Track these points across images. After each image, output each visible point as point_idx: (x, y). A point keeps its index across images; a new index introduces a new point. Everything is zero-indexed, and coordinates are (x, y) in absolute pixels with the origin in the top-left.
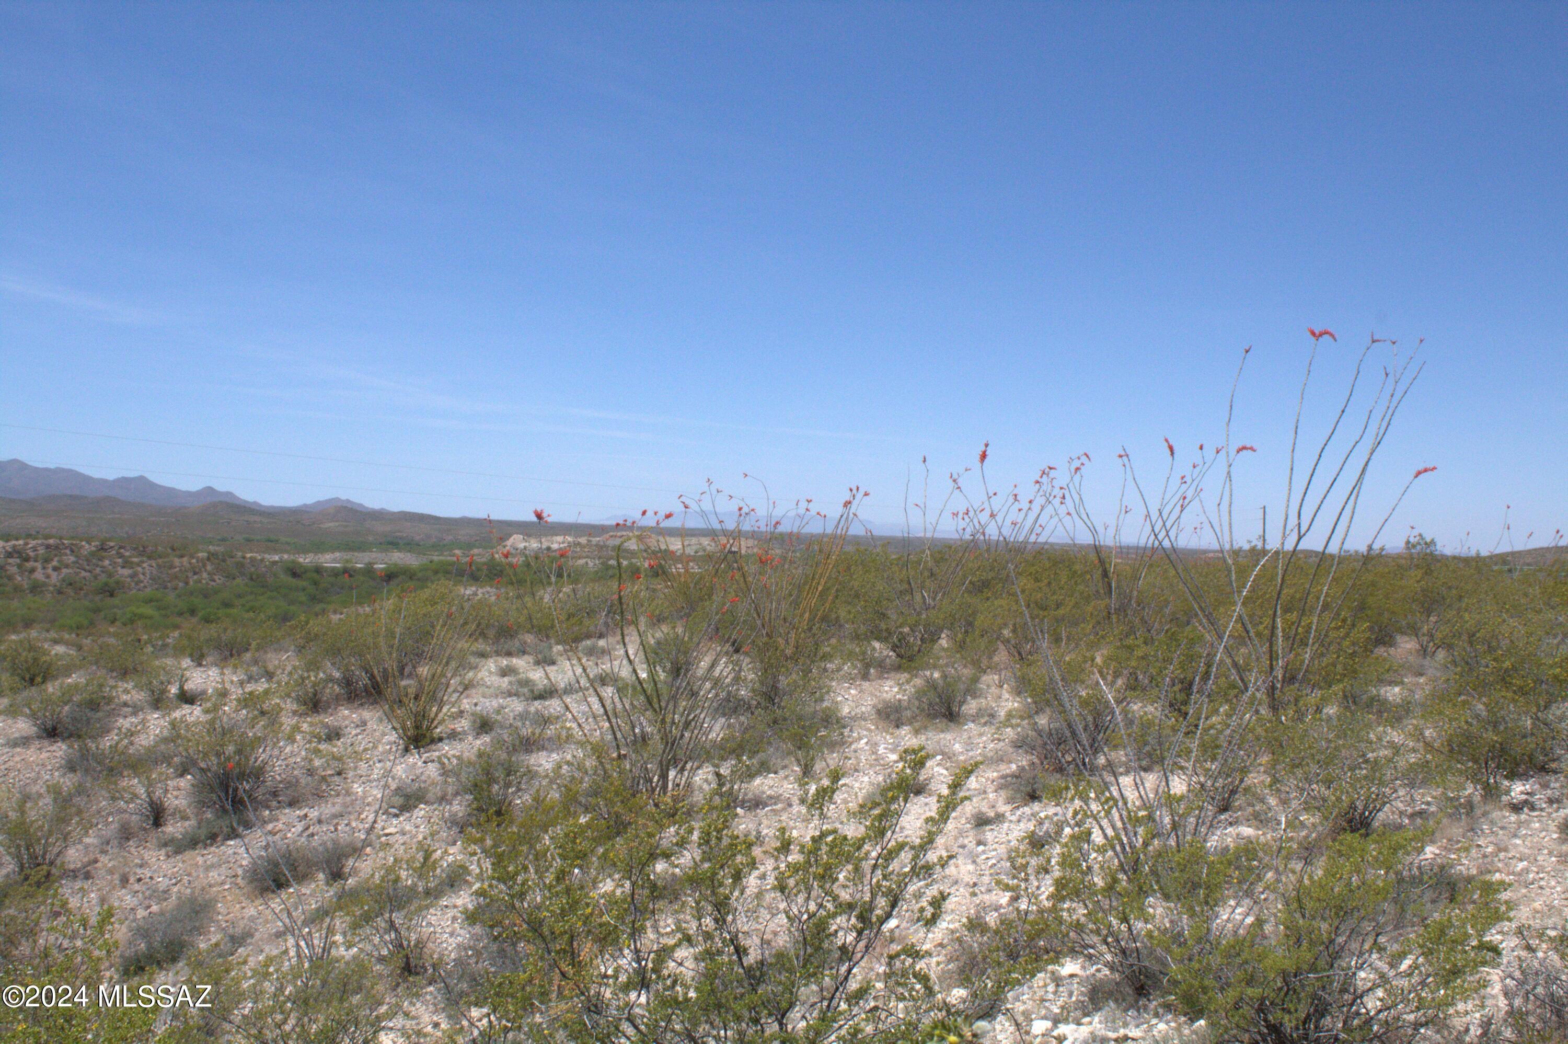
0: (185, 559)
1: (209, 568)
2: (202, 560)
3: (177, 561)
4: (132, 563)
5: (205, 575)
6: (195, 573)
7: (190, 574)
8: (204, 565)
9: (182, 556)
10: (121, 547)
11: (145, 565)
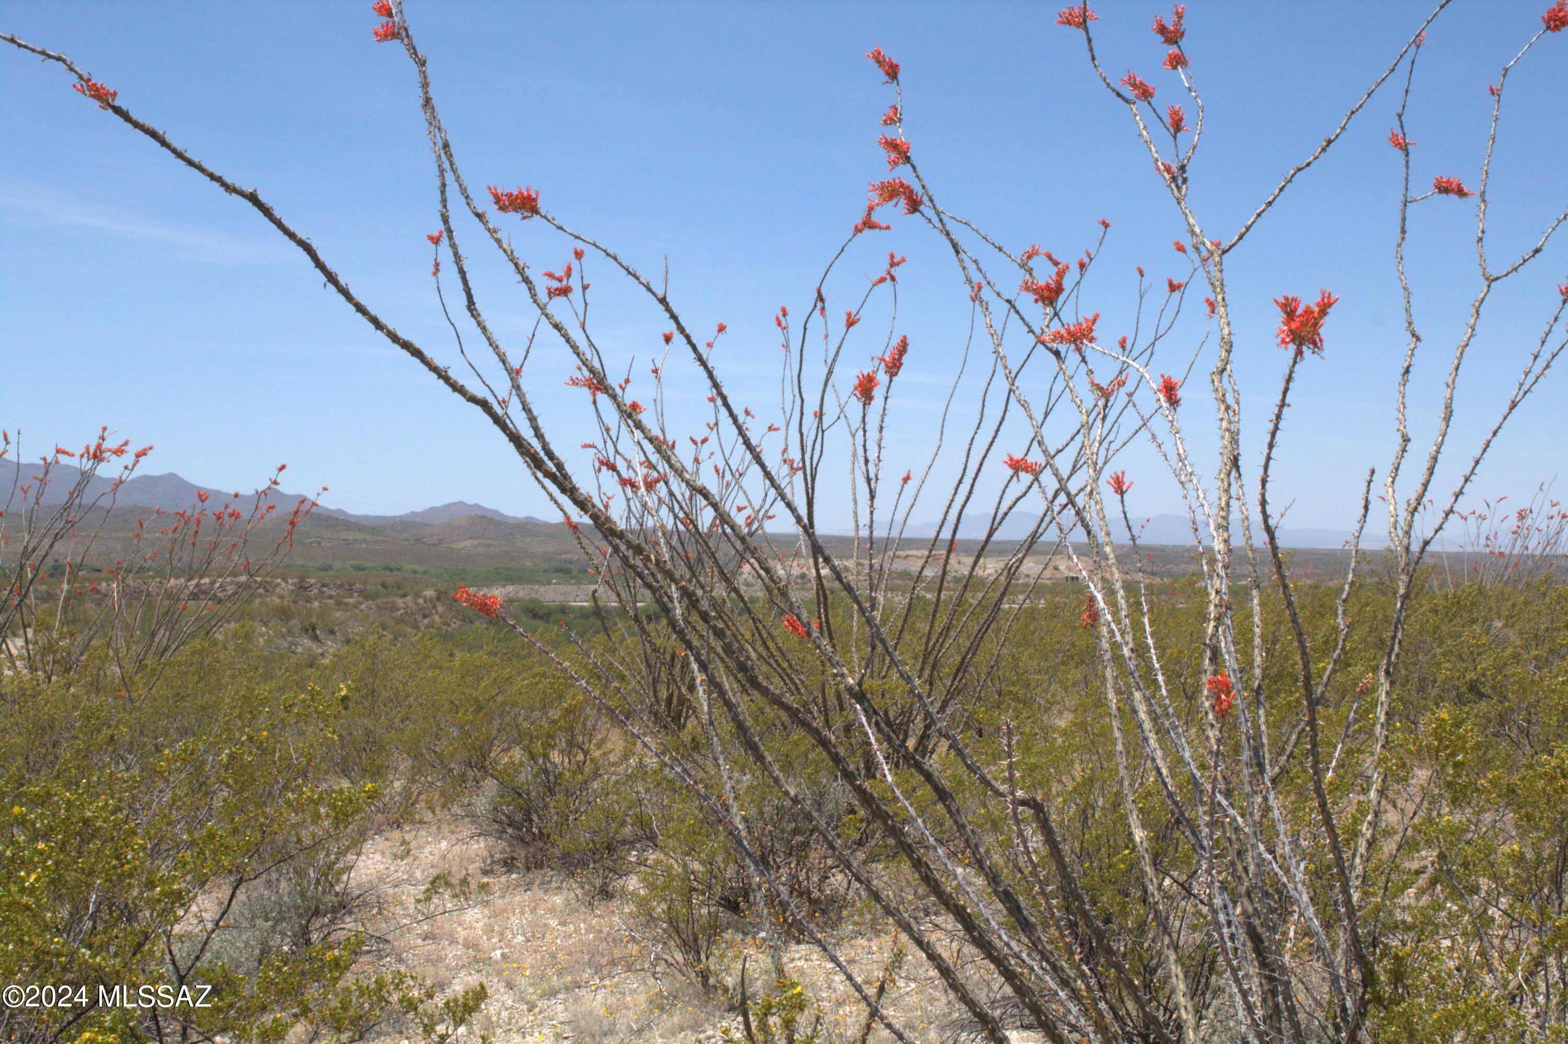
0: (409, 598)
1: (440, 609)
2: (431, 600)
3: (400, 602)
4: (346, 604)
5: (437, 618)
6: (425, 616)
7: (419, 618)
8: (435, 607)
9: (405, 596)
10: (323, 585)
11: (363, 607)
